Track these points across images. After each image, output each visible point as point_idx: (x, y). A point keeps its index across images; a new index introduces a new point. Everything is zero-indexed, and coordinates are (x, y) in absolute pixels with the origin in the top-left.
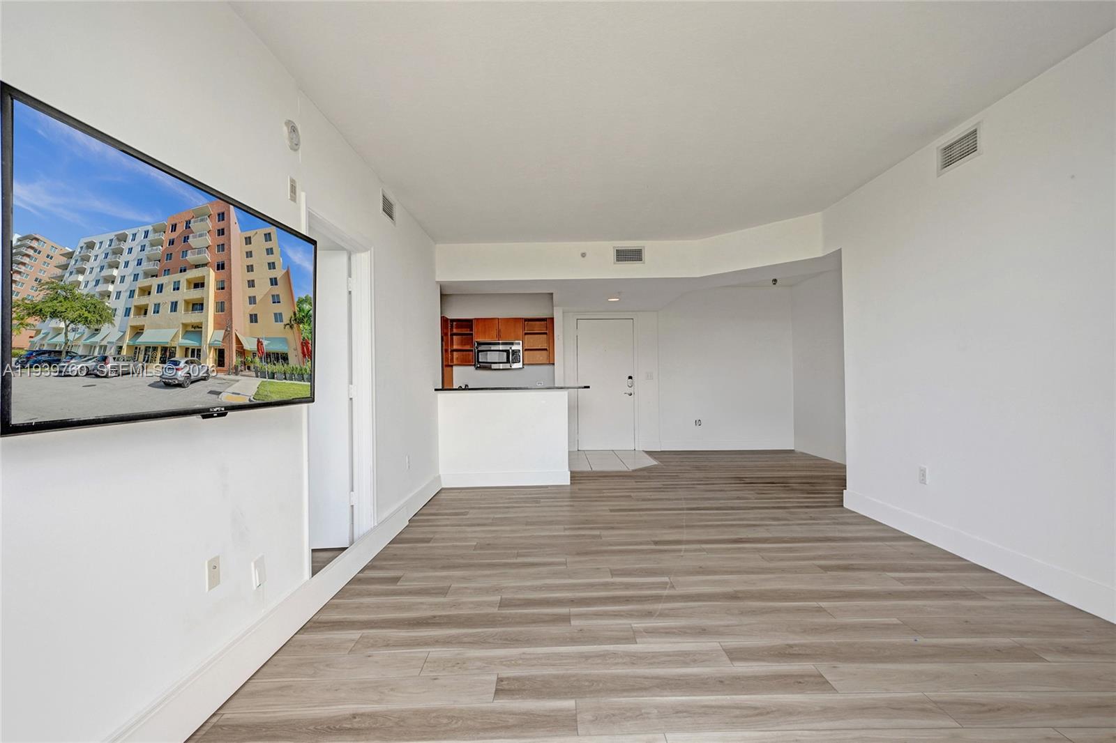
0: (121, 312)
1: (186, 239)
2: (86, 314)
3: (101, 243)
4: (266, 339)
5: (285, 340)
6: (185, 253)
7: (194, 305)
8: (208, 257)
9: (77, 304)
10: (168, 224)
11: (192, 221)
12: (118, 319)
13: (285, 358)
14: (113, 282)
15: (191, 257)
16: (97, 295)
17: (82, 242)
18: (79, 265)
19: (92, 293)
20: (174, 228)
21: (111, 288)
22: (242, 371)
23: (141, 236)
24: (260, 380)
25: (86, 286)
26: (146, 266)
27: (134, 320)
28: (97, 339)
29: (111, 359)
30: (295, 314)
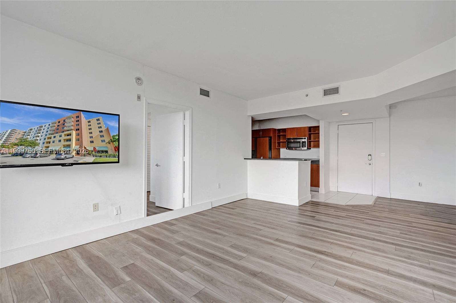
0: (41, 143)
1: (64, 124)
2: (31, 144)
3: (34, 129)
4: (97, 147)
5: (107, 147)
6: (63, 128)
7: (67, 140)
8: (72, 128)
9: (28, 143)
10: (57, 121)
11: (66, 120)
12: (40, 145)
13: (106, 152)
14: (39, 137)
15: (65, 128)
16: (34, 140)
17: (29, 129)
18: (28, 134)
19: (32, 140)
20: (59, 122)
21: (38, 138)
22: (87, 155)
23: (47, 126)
24: (95, 158)
25: (30, 138)
26: (49, 132)
27: (45, 145)
28: (35, 149)
29: (39, 154)
30: (111, 140)
